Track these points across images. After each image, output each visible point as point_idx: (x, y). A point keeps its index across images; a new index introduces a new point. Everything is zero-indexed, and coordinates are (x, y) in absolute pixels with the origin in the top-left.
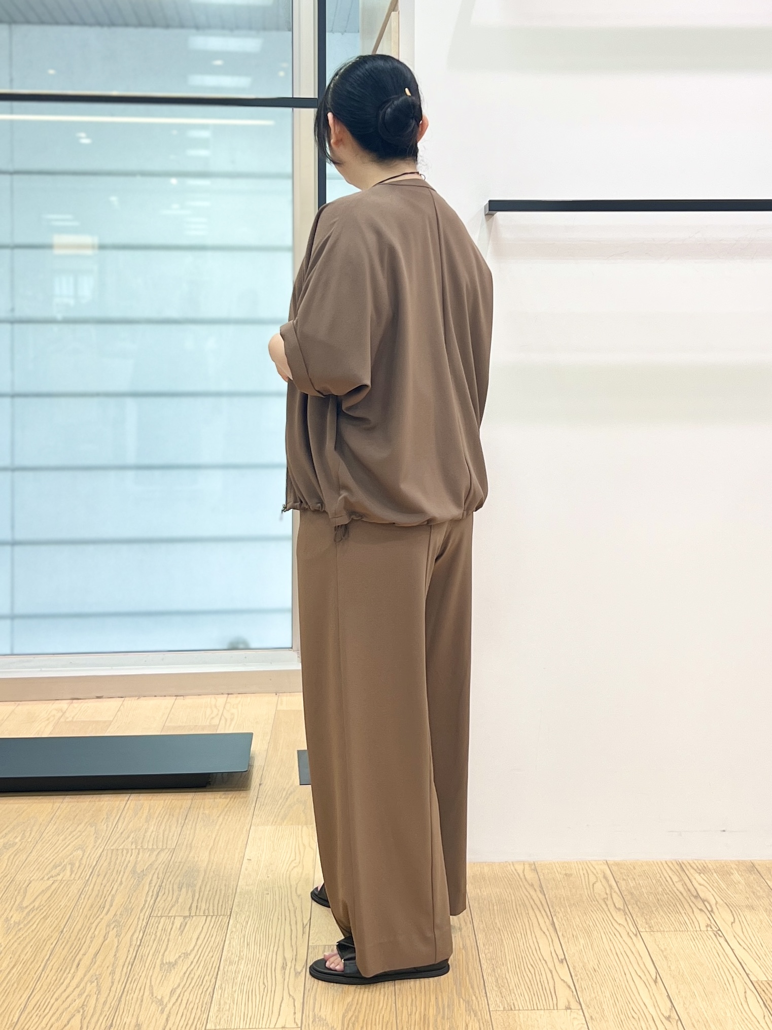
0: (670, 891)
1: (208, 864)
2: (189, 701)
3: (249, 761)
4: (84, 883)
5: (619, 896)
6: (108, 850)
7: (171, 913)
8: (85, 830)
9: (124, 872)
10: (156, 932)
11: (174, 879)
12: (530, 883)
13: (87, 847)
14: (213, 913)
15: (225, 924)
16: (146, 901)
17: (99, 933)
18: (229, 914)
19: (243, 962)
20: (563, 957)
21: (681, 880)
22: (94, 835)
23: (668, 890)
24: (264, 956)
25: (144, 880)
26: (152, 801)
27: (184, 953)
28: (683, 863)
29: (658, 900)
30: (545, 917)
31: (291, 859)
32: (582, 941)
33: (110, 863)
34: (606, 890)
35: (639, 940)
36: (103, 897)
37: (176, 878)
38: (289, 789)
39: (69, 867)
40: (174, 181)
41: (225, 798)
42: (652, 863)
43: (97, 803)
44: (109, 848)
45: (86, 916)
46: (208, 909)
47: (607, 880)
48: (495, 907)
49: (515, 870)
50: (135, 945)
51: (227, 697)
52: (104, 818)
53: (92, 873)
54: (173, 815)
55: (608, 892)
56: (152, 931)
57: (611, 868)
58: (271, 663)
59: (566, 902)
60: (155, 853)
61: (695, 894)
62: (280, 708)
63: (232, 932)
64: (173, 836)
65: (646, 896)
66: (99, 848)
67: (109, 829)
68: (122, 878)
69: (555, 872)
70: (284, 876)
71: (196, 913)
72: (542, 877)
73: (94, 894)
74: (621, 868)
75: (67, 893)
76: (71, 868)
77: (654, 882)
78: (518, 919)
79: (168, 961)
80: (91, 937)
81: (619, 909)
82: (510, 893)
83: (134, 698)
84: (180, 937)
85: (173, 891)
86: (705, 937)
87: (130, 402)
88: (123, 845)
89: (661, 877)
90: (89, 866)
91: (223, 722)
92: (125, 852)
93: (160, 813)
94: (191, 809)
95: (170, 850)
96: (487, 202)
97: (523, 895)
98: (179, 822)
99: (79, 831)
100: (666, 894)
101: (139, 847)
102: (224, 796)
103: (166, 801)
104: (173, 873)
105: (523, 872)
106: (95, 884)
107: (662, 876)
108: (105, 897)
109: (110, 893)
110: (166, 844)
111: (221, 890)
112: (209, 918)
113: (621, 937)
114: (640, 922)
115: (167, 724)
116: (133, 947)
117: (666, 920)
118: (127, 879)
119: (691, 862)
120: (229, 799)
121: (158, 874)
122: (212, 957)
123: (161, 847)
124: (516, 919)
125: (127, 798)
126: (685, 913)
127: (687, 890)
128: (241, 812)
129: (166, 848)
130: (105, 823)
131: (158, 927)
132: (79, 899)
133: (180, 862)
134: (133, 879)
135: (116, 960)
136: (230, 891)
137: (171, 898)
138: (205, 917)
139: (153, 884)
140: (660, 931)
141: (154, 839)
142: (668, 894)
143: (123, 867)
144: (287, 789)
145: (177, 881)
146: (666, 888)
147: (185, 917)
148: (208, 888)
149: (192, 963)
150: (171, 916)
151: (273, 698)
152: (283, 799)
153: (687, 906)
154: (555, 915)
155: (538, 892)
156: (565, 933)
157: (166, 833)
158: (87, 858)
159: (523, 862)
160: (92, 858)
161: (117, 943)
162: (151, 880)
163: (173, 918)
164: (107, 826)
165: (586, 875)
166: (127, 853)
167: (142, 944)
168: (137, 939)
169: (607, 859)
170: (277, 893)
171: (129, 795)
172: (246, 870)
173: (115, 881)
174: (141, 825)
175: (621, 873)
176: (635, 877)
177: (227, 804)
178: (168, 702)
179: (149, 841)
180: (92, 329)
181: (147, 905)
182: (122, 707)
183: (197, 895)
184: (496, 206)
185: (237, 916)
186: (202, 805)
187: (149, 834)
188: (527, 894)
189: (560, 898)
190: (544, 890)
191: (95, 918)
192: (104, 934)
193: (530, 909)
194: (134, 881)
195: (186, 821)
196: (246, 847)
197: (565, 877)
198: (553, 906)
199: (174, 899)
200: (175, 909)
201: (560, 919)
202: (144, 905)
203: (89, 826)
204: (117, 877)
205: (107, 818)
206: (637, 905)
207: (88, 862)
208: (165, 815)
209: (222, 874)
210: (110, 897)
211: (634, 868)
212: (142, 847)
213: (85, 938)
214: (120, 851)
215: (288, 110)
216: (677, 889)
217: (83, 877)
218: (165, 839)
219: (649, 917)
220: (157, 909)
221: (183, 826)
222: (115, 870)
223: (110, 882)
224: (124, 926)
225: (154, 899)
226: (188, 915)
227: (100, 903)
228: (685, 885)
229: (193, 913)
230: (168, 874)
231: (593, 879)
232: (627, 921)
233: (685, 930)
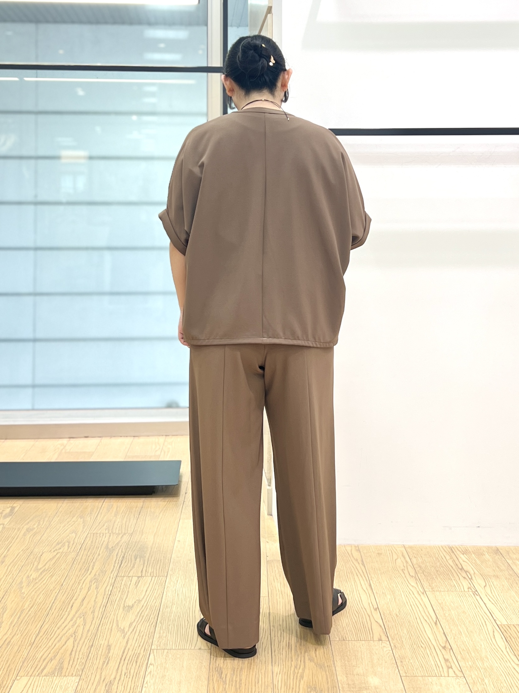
0: (445, 565)
1: (153, 544)
2: (142, 440)
3: (179, 478)
4: (76, 554)
5: (412, 567)
6: (91, 533)
7: (130, 573)
8: (77, 520)
9: (101, 548)
10: (121, 586)
11: (132, 552)
12: (356, 559)
13: (78, 531)
14: (156, 575)
15: (163, 582)
16: (114, 566)
17: (85, 586)
18: (166, 575)
19: (175, 606)
20: (377, 607)
21: (451, 558)
22: (83, 523)
23: (443, 565)
24: (188, 603)
25: (113, 553)
26: (118, 503)
27: (138, 600)
28: (453, 547)
29: (437, 571)
30: (365, 580)
32: (389, 597)
33: (92, 542)
34: (403, 563)
35: (425, 596)
36: (88, 563)
37: (133, 552)
39: (67, 544)
40: (134, 118)
41: (164, 501)
42: (433, 547)
43: (85, 504)
44: (91, 532)
45: (77, 575)
46: (153, 572)
47: (405, 558)
49: (346, 550)
50: (108, 594)
51: (166, 438)
52: (88, 514)
53: (81, 548)
54: (131, 512)
55: (405, 565)
56: (118, 586)
57: (407, 550)
59: (378, 571)
60: (121, 536)
61: (460, 567)
63: (168, 587)
64: (131, 525)
65: (430, 569)
66: (86, 531)
67: (92, 520)
68: (100, 551)
69: (371, 552)
72: (363, 555)
73: (83, 560)
74: (413, 550)
75: (66, 560)
76: (68, 545)
77: (434, 559)
79: (128, 605)
80: (80, 589)
81: (412, 577)
82: (343, 565)
83: (108, 438)
84: (135, 590)
85: (131, 560)
86: (467, 595)
88: (100, 530)
89: (438, 556)
90: (79, 544)
91: (163, 453)
92: (101, 535)
93: (123, 511)
94: (143, 508)
95: (130, 534)
97: (351, 566)
98: (135, 516)
99: (73, 521)
100: (442, 567)
101: (110, 532)
102: (163, 500)
103: (127, 503)
104: (131, 549)
105: (351, 551)
106: (83, 555)
107: (440, 556)
108: (89, 563)
109: (92, 561)
110: (127, 530)
111: (161, 560)
112: (154, 578)
113: (414, 594)
114: (426, 585)
115: (128, 455)
116: (106, 596)
117: (442, 584)
118: (103, 552)
119: (458, 547)
120: (166, 502)
121: (122, 549)
122: (156, 603)
123: (124, 532)
124: (347, 581)
125: (103, 501)
126: (454, 579)
127: (455, 564)
128: (174, 510)
129: (127, 533)
130: (89, 516)
131: (121, 583)
132: (72, 564)
133: (136, 542)
134: (106, 552)
135: (96, 604)
136: (167, 561)
137: (130, 565)
138: (151, 577)
139: (119, 556)
140: (439, 591)
141: (120, 527)
142: (444, 567)
143: (101, 544)
145: (134, 554)
146: (442, 563)
147: (138, 577)
148: (153, 559)
149: (143, 606)
150: (130, 576)
153: (455, 575)
154: (371, 580)
155: (361, 565)
156: (377, 591)
157: (127, 523)
158: (78, 538)
159: (352, 545)
160: (82, 538)
161: (96, 593)
162: (118, 553)
163: (131, 577)
164: (91, 519)
165: (391, 554)
166: (103, 536)
167: (112, 593)
168: (109, 590)
169: (405, 544)
171: (104, 499)
172: (177, 547)
173: (95, 553)
174: (112, 518)
175: (413, 553)
176: (422, 556)
177: (165, 506)
178: (128, 440)
179: (116, 528)
180: (84, 209)
181: (115, 569)
182: (100, 443)
183: (146, 563)
185: (171, 577)
186: (150, 505)
187: (116, 523)
188: (354, 566)
189: (374, 568)
190: (364, 563)
191: (83, 577)
192: (89, 586)
193: (355, 575)
194: (107, 554)
195: (140, 516)
196: (177, 533)
197: (377, 555)
198: (370, 574)
199: (132, 565)
200: (132, 571)
201: (375, 583)
202: (113, 569)
203: (79, 518)
204: (96, 550)
205: (91, 513)
206: (423, 574)
207: (78, 541)
208: (127, 512)
209: (162, 550)
210: (92, 563)
211: (422, 550)
212: (112, 532)
213: (76, 589)
214: (98, 535)
215: (205, 74)
216: (450, 565)
217: (76, 550)
218: (127, 527)
219: (431, 581)
220: (121, 572)
221: (138, 519)
222: (95, 547)
223: (92, 554)
224: (101, 582)
225: (119, 565)
226: (141, 575)
227: (86, 568)
228: (454, 561)
229: (143, 575)
230: (128, 549)
231: (395, 557)
232: (417, 584)
233: (454, 591)
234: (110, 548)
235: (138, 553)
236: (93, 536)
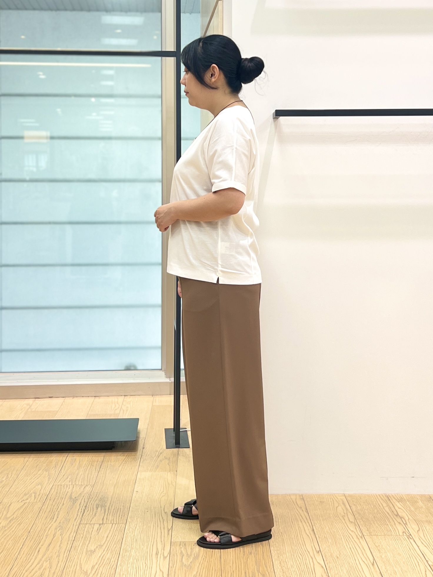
1: (113, 494)
2: (102, 400)
3: (137, 435)
4: (42, 504)
5: (351, 514)
7: (92, 521)
8: (43, 473)
9: (65, 498)
10: (83, 533)
11: (94, 502)
12: (300, 507)
13: (44, 483)
14: (116, 522)
15: (123, 528)
17: (50, 533)
18: (125, 523)
19: (134, 550)
20: (319, 550)
21: (388, 506)
22: (48, 476)
23: (380, 512)
24: (145, 547)
25: (77, 503)
26: (81, 457)
27: (99, 545)
28: (389, 496)
29: (375, 517)
30: (308, 526)
31: (161, 491)
32: (330, 541)
33: (57, 493)
34: (344, 510)
35: (363, 540)
36: (53, 512)
38: (160, 451)
39: (33, 495)
40: (93, 100)
41: (123, 456)
42: (371, 496)
43: (50, 458)
44: (56, 484)
45: (43, 523)
46: (113, 520)
47: (345, 506)
48: (279, 521)
49: (291, 499)
50: (72, 540)
51: (124, 398)
52: (53, 467)
53: (46, 498)
54: (93, 465)
55: (345, 512)
56: (81, 532)
57: (347, 498)
58: (149, 378)
59: (321, 518)
60: (83, 487)
61: (396, 513)
62: (154, 404)
63: (127, 533)
64: (93, 477)
65: (367, 514)
66: (51, 483)
67: (56, 473)
68: (64, 501)
69: (314, 500)
70: (157, 501)
71: (106, 522)
72: (306, 503)
73: (48, 511)
74: (353, 498)
75: (32, 510)
76: (35, 496)
77: (372, 506)
78: (293, 527)
79: (90, 550)
80: (46, 535)
81: (352, 522)
82: (288, 512)
83: (70, 398)
84: (97, 536)
85: (93, 509)
86: (401, 539)
87: (68, 227)
88: (64, 482)
89: (376, 504)
90: (45, 495)
91: (122, 412)
92: (65, 486)
93: (85, 464)
94: (104, 462)
95: (92, 485)
96: (274, 111)
97: (296, 513)
98: (97, 469)
99: (39, 474)
100: (379, 514)
101: (74, 484)
102: (122, 455)
103: (89, 457)
104: (93, 499)
105: (296, 500)
106: (48, 505)
107: (377, 503)
108: (54, 512)
109: (57, 510)
110: (89, 482)
111: (120, 509)
112: (114, 525)
113: (353, 538)
114: (364, 529)
115: (89, 413)
116: (70, 541)
117: (379, 529)
118: (66, 503)
119: (394, 495)
120: (125, 457)
121: (84, 499)
122: (116, 547)
123: (86, 484)
125: (66, 456)
126: (390, 525)
127: (391, 511)
128: (132, 464)
129: (89, 484)
130: (54, 470)
131: (84, 530)
132: (39, 513)
133: (97, 493)
134: (70, 502)
135: (61, 549)
136: (126, 509)
137: (92, 514)
138: (112, 524)
139: (82, 505)
140: (376, 535)
141: (82, 479)
142: (381, 514)
143: (65, 495)
144: (158, 451)
145: (96, 503)
146: (379, 510)
147: (100, 525)
148: (113, 508)
149: (104, 551)
150: (92, 524)
151: (151, 398)
152: (156, 456)
153: (391, 520)
154: (314, 525)
155: (304, 512)
156: (320, 536)
157: (89, 475)
158: (44, 489)
159: (296, 494)
160: (47, 490)
161: (61, 539)
162: (81, 503)
163: (93, 525)
164: (55, 472)
165: (332, 502)
166: (67, 487)
167: (75, 539)
168: (73, 536)
169: (345, 493)
170: (153, 510)
171: (68, 454)
172: (135, 497)
173: (60, 503)
174: (75, 471)
175: (353, 501)
176: (361, 503)
177: (124, 459)
178: (90, 400)
179: (79, 480)
180: (47, 185)
181: (78, 517)
182: (64, 403)
183: (107, 511)
184: (279, 113)
185: (130, 524)
186: (110, 460)
187: (79, 475)
188: (298, 513)
189: (317, 515)
190: (308, 511)
191: (48, 524)
192: (54, 534)
193: (300, 521)
194: (71, 503)
195: (101, 469)
196: (135, 484)
197: (320, 503)
198: (313, 520)
199: (94, 514)
200: (94, 519)
201: (317, 528)
202: (77, 517)
203: (45, 471)
204: (61, 501)
205: (55, 467)
206: (362, 520)
207: (44, 492)
208: (89, 465)
209: (121, 500)
210: (57, 512)
211: (361, 498)
212: (75, 483)
213: (42, 536)
214: (63, 486)
215: (159, 58)
216: (386, 511)
217: (41, 501)
218: (89, 479)
219: (369, 527)
220: (84, 519)
221: (99, 472)
222: (60, 497)
223: (57, 504)
224: (65, 529)
225: (82, 513)
226: (102, 523)
227: (51, 516)
228: (390, 509)
229: (105, 522)
230: (90, 500)
231: (336, 505)
232: (356, 529)
233: (390, 535)
234: (74, 498)
235: (99, 502)
236: (58, 487)
